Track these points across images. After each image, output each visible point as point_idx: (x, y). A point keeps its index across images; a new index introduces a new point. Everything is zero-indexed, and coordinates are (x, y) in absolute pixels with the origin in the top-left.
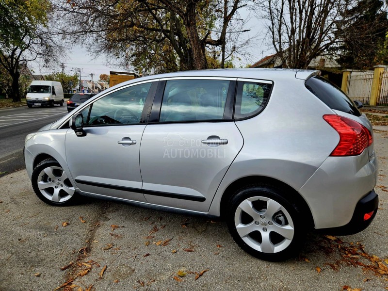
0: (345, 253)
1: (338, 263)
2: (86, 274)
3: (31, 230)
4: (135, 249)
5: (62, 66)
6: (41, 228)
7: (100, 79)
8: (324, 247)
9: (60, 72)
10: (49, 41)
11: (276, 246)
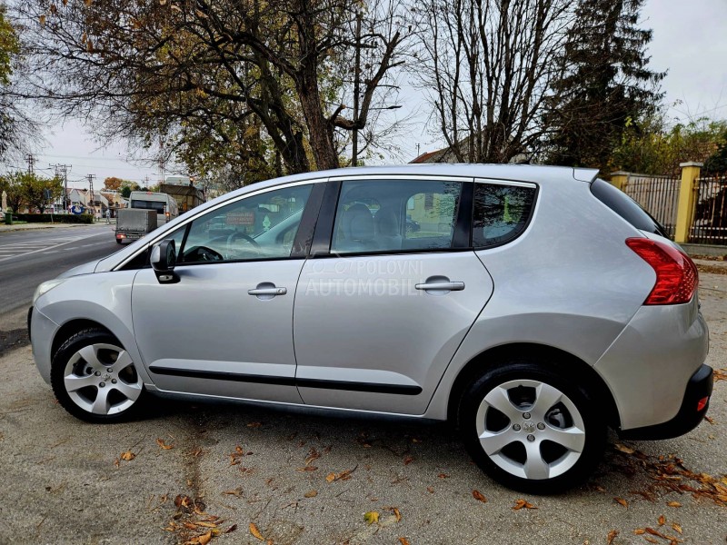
0: (657, 473)
1: (651, 489)
2: (209, 540)
3: (65, 470)
4: (290, 490)
5: (31, 160)
6: (84, 465)
7: (104, 186)
8: (620, 467)
9: (23, 171)
10: (8, 109)
11: (552, 466)
